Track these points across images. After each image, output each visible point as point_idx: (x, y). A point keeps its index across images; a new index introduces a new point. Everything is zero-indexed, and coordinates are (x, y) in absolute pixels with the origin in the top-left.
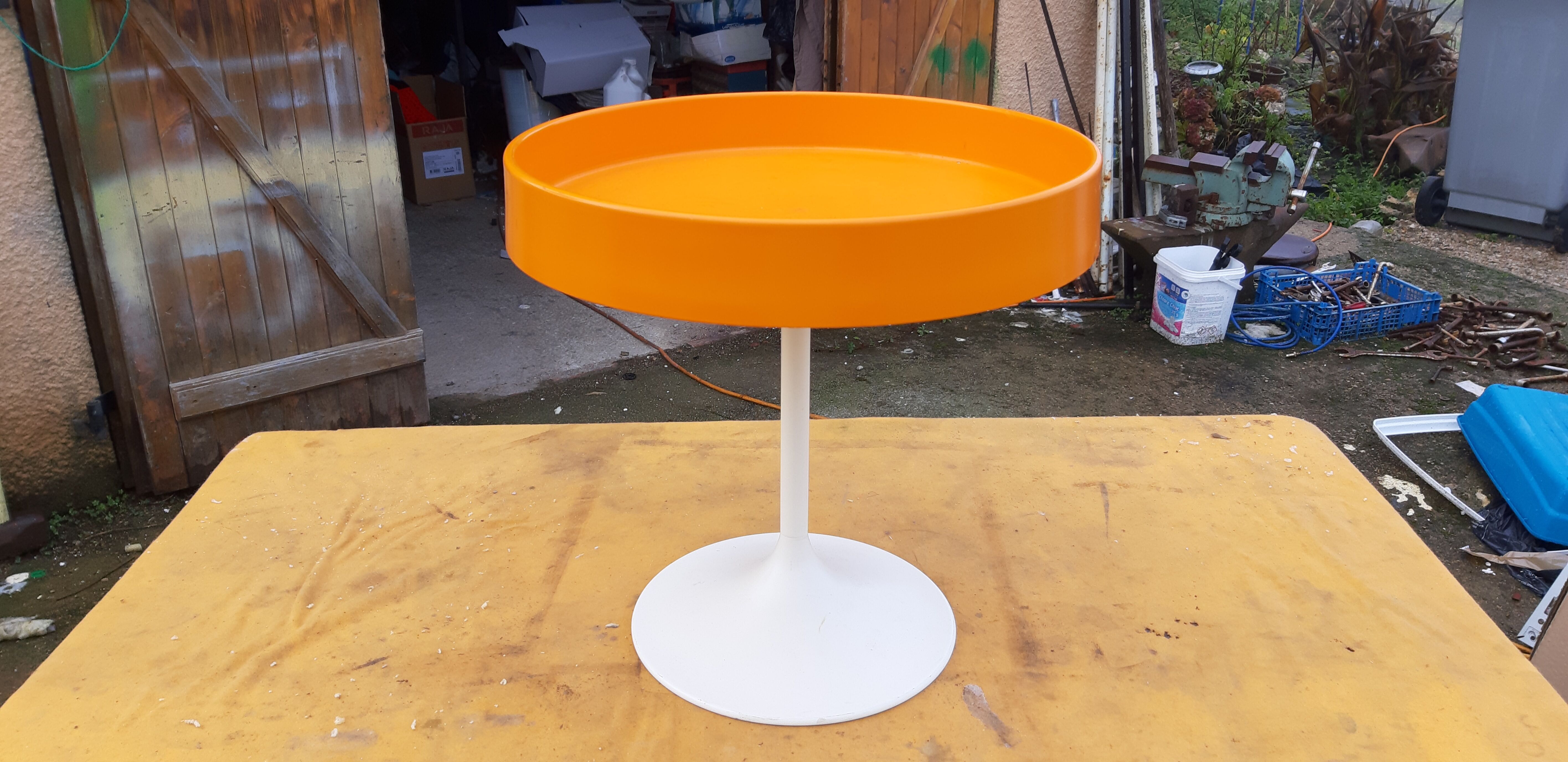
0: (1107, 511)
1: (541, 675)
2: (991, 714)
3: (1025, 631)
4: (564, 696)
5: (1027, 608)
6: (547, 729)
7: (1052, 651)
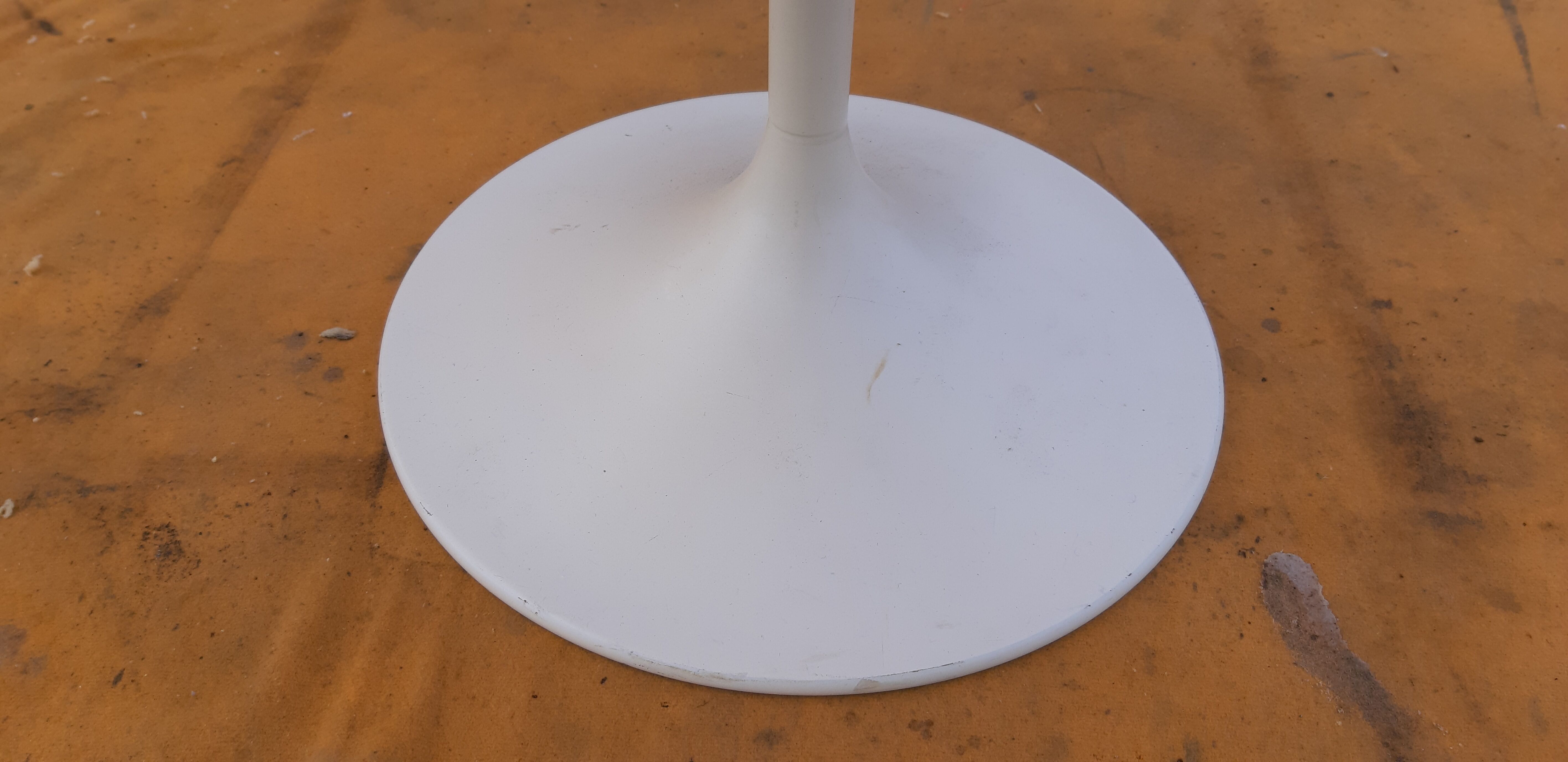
0: (1524, 51)
1: (112, 489)
2: (1350, 660)
3: (1397, 376)
4: (154, 566)
5: (1388, 304)
6: (75, 686)
7: (1478, 440)
